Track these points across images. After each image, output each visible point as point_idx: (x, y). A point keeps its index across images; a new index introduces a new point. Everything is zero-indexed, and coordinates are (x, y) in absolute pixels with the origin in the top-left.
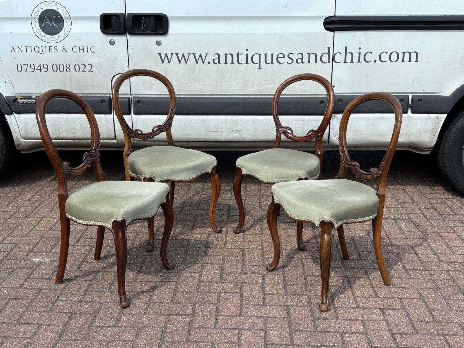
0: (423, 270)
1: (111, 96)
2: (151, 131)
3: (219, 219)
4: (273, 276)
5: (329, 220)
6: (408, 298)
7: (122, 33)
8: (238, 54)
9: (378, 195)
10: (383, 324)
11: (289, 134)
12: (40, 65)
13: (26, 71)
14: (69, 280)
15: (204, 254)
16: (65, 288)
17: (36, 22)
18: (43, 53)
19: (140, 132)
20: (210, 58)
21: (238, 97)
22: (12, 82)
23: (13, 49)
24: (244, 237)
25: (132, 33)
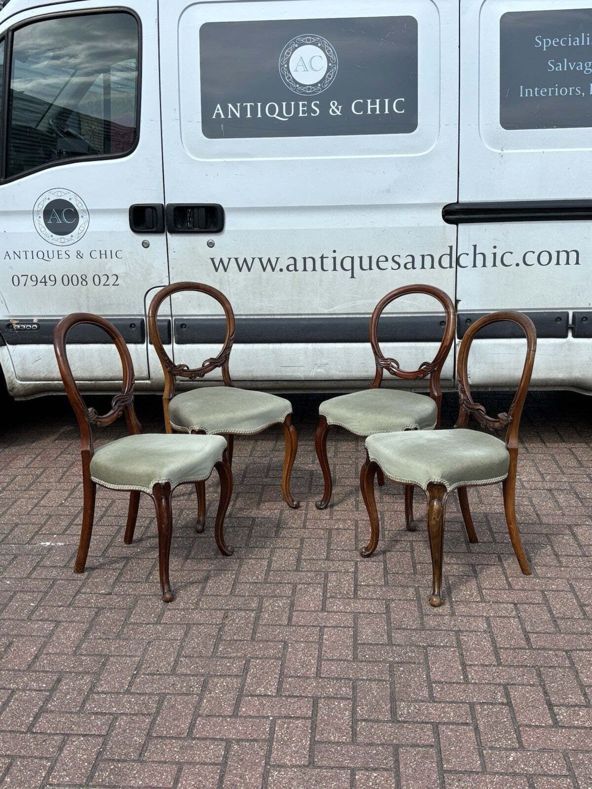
0: (580, 556)
1: (144, 318)
2: (201, 366)
3: (297, 491)
4: (370, 563)
5: (439, 481)
6: (553, 591)
7: (160, 231)
8: (322, 258)
9: (508, 449)
10: (514, 622)
11: (393, 367)
12: (45, 277)
13: (25, 285)
14: (93, 569)
15: (275, 535)
16: (87, 578)
17: (40, 217)
18: (49, 260)
19: (186, 368)
20: (282, 264)
21: (323, 317)
22: (4, 300)
23: (7, 255)
24: (331, 514)
25: (172, 232)
